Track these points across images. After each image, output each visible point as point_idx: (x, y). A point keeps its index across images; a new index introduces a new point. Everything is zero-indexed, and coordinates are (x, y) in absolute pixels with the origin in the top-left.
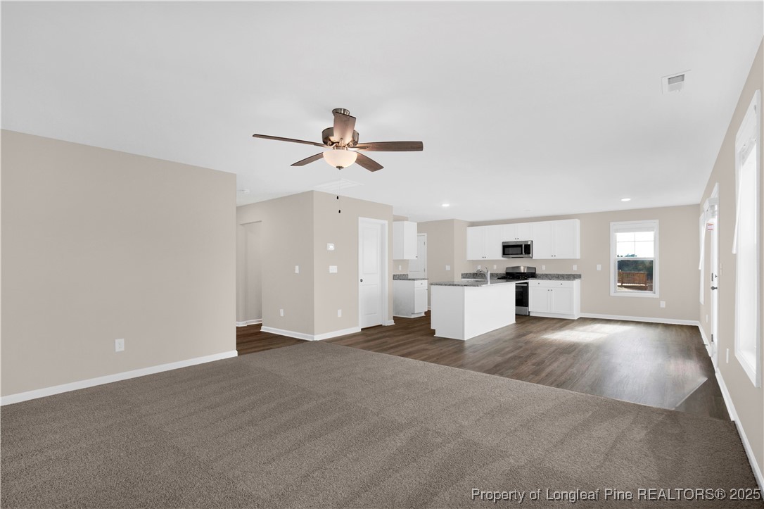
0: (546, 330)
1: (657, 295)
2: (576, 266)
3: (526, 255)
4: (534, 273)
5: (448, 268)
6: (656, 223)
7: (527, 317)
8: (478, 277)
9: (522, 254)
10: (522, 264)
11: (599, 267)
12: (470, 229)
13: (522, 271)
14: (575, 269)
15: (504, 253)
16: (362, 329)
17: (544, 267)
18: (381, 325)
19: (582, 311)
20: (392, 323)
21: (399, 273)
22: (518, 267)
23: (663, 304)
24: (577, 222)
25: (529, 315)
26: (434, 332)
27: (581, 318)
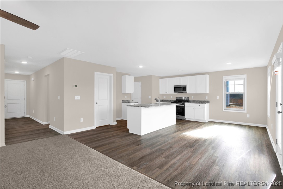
0: (188, 129)
1: (245, 112)
2: (207, 97)
3: (184, 92)
4: (189, 100)
5: (150, 97)
6: (245, 76)
7: (184, 121)
8: (164, 102)
9: (182, 91)
10: (183, 96)
11: (218, 98)
12: (160, 80)
13: (183, 99)
14: (207, 98)
15: (175, 91)
16: (96, 127)
17: (193, 97)
18: (109, 125)
19: (210, 118)
20: (116, 123)
21: (126, 100)
22: (182, 97)
23: (248, 116)
24: (208, 76)
25: (185, 120)
26: (128, 130)
27: (209, 121)
